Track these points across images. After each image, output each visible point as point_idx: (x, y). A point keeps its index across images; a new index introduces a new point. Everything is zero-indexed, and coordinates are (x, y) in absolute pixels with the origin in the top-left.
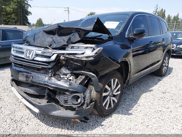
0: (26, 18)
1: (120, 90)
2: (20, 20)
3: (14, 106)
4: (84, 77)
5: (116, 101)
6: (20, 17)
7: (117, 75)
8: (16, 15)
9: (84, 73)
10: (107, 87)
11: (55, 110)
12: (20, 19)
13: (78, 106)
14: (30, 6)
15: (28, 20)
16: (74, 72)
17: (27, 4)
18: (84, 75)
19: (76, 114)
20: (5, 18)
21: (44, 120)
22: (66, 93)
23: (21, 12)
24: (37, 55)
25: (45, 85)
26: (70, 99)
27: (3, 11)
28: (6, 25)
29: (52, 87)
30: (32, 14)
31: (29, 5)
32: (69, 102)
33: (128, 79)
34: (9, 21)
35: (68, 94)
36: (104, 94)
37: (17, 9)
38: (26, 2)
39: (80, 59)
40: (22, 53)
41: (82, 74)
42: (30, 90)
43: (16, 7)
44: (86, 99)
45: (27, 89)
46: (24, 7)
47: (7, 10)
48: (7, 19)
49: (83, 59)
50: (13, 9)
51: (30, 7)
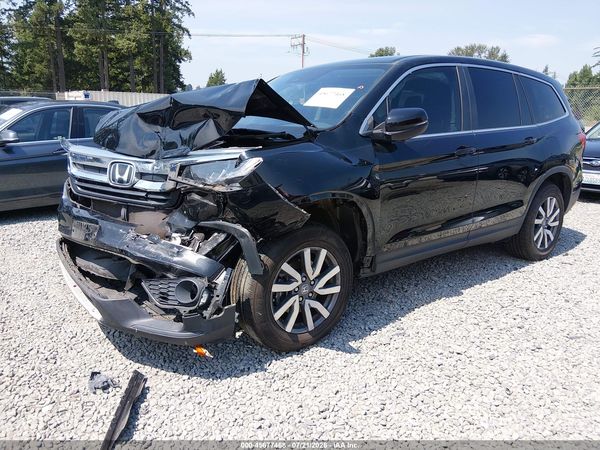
0: (176, 70)
1: (339, 282)
2: (158, 77)
3: (67, 309)
4: (222, 237)
5: (325, 313)
6: (158, 65)
7: (324, 238)
8: (147, 62)
9: (223, 226)
10: (286, 268)
11: (139, 316)
12: (159, 72)
13: (192, 308)
14: (188, 32)
15: (179, 75)
16: (202, 223)
17: (180, 27)
18: (224, 232)
19: (186, 329)
20: (113, 72)
21: (125, 346)
22: (168, 275)
23: (162, 50)
24: (142, 175)
25: (122, 251)
26: (173, 289)
27: (110, 50)
28: (117, 91)
29: (134, 258)
30: (191, 58)
31: (184, 30)
32: (169, 298)
33: (369, 252)
34: (126, 80)
35: (172, 277)
36: (277, 288)
37: (149, 43)
38: (175, 21)
39: (211, 187)
40: (103, 170)
41: (220, 230)
42: (98, 267)
43: (146, 36)
44: (216, 293)
45: (92, 265)
46: (172, 36)
47: (120, 46)
48: (120, 73)
49: (217, 189)
50: (138, 42)
51: (186, 37)
